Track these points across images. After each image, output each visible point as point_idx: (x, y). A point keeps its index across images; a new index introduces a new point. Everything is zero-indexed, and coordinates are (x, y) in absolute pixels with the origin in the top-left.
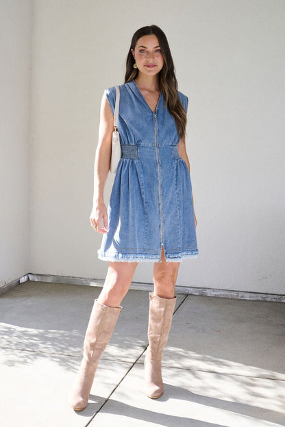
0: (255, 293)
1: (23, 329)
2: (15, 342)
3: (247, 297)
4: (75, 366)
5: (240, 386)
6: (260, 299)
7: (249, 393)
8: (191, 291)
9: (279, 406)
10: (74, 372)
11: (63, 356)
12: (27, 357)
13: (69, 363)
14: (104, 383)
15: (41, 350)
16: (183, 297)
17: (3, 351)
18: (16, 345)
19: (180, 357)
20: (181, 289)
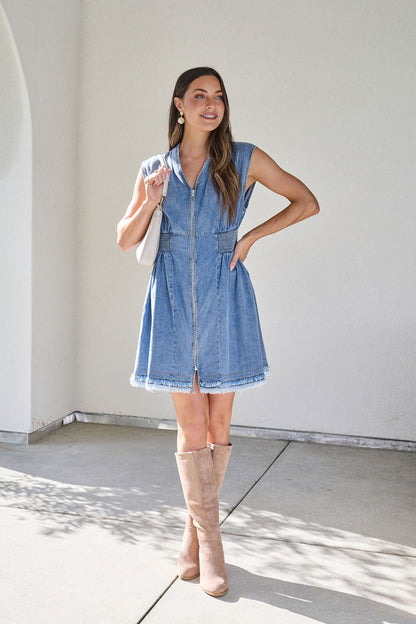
0: (382, 439)
1: (65, 486)
2: (53, 503)
3: (371, 444)
4: (134, 536)
5: (356, 564)
6: (390, 447)
7: (367, 574)
8: (294, 436)
9: (409, 591)
10: (133, 543)
11: (116, 522)
12: (70, 523)
13: (127, 532)
14: (170, 558)
15: (89, 513)
16: (284, 444)
17: (38, 514)
18: (55, 506)
19: (277, 525)
20: (281, 433)
